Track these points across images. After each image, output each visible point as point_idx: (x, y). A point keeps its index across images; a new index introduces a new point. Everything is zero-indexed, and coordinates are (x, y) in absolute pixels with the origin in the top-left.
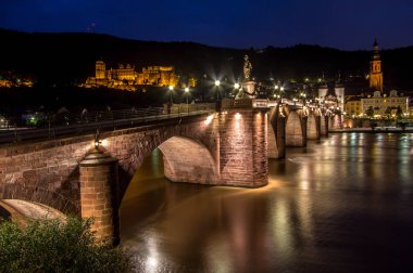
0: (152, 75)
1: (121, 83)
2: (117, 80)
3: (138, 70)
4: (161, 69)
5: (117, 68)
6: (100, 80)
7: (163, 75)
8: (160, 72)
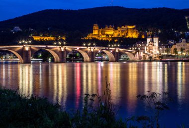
0: (123, 31)
1: (105, 36)
2: (104, 34)
3: (116, 29)
4: (129, 27)
5: (104, 28)
6: (94, 35)
7: (129, 30)
8: (128, 29)
